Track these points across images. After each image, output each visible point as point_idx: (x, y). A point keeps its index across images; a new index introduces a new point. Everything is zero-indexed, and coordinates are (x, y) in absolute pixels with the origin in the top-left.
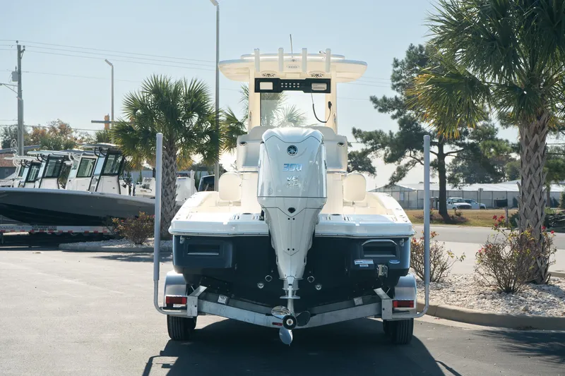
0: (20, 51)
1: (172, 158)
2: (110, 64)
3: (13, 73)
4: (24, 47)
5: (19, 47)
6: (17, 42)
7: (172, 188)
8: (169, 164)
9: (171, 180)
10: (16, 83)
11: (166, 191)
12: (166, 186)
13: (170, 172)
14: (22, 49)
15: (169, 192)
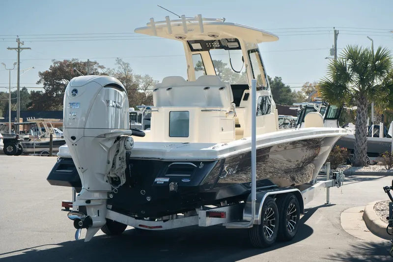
0: (336, 34)
1: (363, 106)
2: (371, 40)
3: (331, 50)
4: (338, 31)
5: (335, 31)
6: (334, 28)
7: (363, 128)
8: (361, 110)
9: (362, 122)
10: (333, 57)
11: (358, 130)
12: (358, 127)
13: (361, 116)
14: (337, 32)
15: (360, 131)
